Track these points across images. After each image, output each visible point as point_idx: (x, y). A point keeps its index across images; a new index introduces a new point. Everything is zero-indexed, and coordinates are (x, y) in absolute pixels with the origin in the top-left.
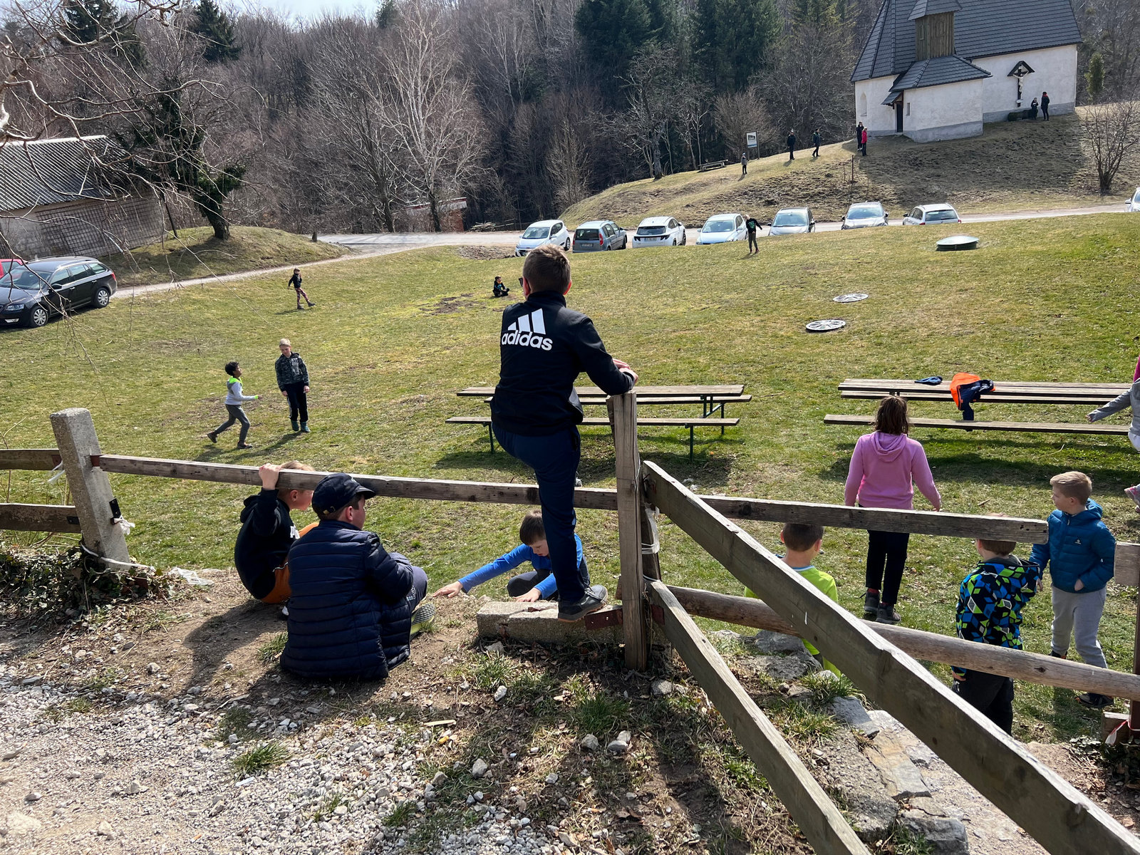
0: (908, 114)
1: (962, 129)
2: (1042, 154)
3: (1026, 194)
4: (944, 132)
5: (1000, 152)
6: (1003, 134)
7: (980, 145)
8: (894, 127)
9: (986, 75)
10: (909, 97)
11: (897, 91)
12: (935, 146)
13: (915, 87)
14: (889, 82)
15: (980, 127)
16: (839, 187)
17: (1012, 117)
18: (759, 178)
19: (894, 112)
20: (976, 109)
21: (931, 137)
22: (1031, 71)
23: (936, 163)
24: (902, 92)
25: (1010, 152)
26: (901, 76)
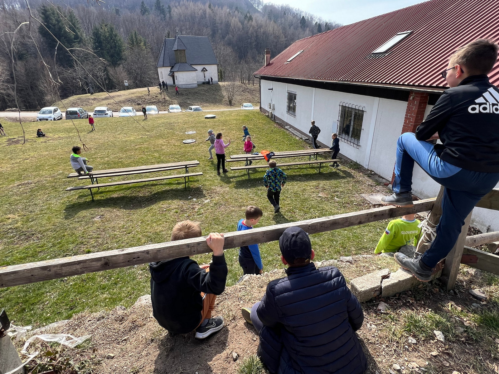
0: (176, 79)
1: (192, 85)
2: (214, 94)
3: (212, 105)
4: (187, 86)
5: (203, 93)
6: (203, 88)
7: (198, 90)
8: (173, 83)
9: (197, 70)
10: (176, 74)
11: (172, 72)
12: (186, 90)
13: (177, 71)
14: (169, 69)
15: (197, 85)
16: (161, 100)
17: (204, 83)
18: (133, 96)
19: (172, 78)
20: (195, 80)
21: (184, 87)
22: (207, 71)
23: (187, 95)
24: (173, 72)
25: (206, 93)
26: (172, 67)
